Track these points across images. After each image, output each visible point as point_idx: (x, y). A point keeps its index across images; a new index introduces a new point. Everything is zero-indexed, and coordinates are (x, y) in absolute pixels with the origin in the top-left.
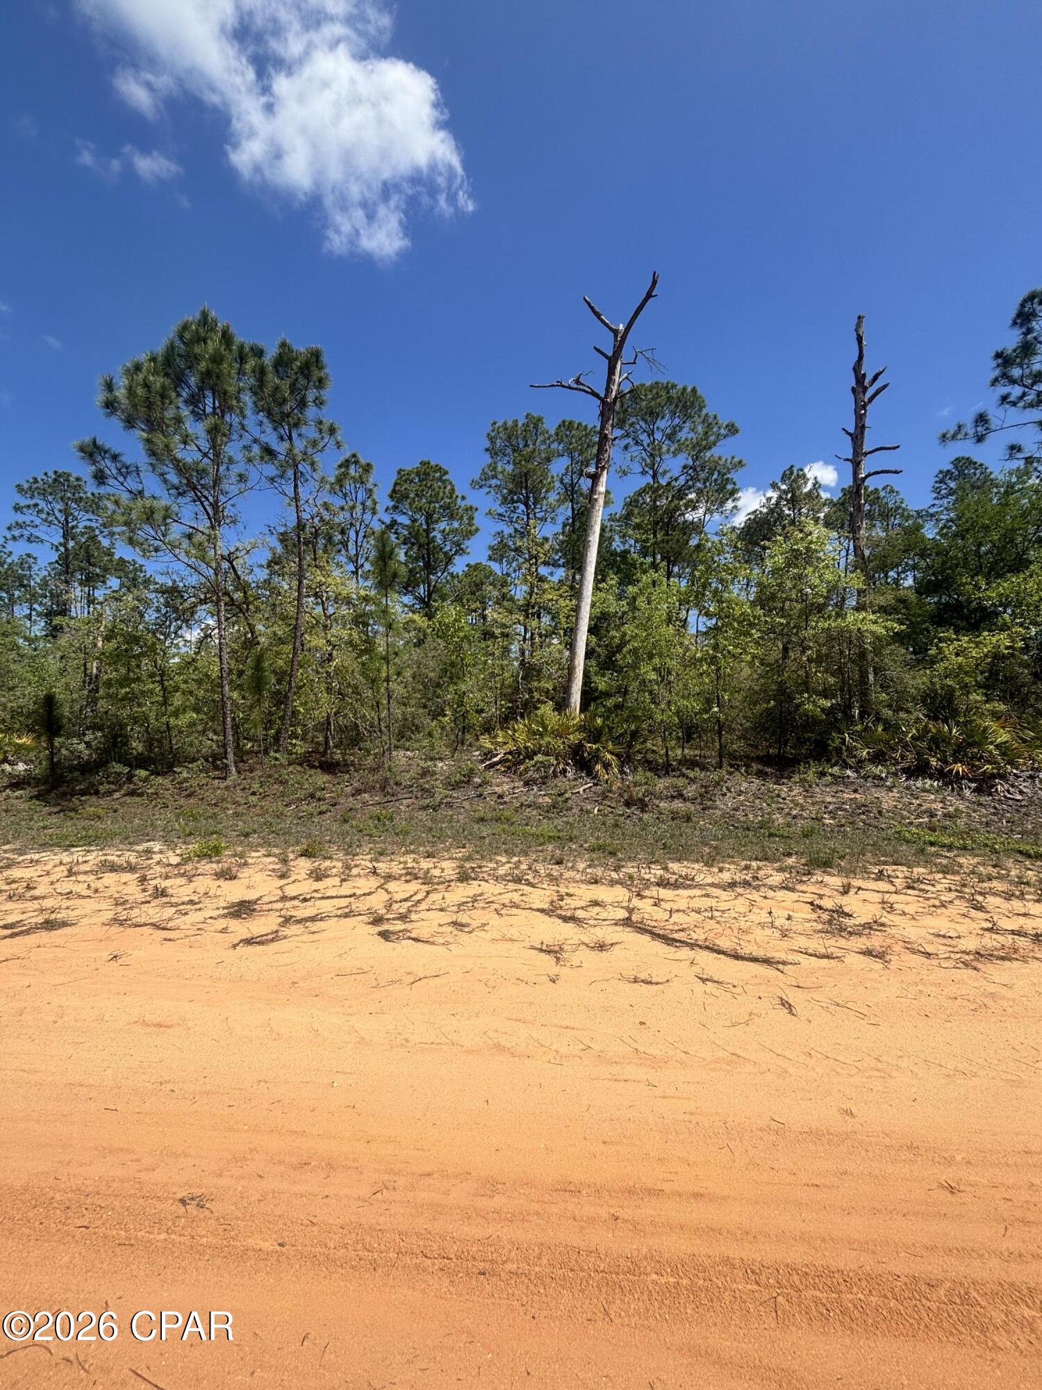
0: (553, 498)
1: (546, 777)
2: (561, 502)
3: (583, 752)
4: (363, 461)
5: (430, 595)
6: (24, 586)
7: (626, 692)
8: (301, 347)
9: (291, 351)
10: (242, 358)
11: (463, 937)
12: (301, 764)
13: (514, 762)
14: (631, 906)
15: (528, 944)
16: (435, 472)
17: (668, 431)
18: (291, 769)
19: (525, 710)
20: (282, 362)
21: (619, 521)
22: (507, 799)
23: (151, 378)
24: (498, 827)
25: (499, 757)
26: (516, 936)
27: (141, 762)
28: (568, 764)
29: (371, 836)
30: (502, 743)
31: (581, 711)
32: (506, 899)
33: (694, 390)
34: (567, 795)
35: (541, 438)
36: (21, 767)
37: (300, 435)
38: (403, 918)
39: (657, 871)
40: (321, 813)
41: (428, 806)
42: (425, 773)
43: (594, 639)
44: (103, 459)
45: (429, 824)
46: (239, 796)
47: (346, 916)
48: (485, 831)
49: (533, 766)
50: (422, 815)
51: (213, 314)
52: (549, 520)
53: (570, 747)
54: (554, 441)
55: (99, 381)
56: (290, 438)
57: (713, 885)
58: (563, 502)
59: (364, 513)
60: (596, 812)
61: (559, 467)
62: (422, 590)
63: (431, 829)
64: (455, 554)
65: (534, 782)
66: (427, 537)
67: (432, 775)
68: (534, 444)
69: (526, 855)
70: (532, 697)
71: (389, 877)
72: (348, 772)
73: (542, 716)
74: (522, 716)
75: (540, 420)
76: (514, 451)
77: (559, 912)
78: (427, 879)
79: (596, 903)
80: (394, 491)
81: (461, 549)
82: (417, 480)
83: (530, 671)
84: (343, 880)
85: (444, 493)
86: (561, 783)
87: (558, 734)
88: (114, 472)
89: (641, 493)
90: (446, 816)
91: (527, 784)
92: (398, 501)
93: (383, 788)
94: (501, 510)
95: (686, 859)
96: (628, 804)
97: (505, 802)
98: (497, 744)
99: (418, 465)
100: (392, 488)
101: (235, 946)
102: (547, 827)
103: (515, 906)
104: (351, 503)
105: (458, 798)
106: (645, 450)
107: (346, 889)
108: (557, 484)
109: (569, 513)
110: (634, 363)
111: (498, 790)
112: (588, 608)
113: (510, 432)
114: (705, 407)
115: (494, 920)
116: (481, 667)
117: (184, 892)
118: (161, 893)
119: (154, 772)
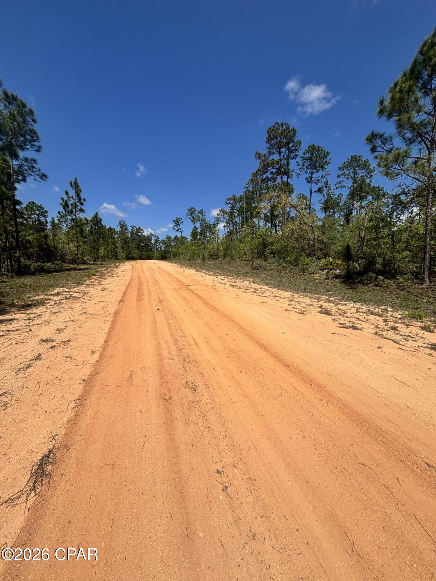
6: (338, 206)
23: (403, 85)
27: (380, 273)
36: (338, 271)
44: (376, 139)
46: (430, 293)
55: (378, 102)
88: (380, 144)
117: (406, 331)
118: (395, 329)
119: (386, 278)
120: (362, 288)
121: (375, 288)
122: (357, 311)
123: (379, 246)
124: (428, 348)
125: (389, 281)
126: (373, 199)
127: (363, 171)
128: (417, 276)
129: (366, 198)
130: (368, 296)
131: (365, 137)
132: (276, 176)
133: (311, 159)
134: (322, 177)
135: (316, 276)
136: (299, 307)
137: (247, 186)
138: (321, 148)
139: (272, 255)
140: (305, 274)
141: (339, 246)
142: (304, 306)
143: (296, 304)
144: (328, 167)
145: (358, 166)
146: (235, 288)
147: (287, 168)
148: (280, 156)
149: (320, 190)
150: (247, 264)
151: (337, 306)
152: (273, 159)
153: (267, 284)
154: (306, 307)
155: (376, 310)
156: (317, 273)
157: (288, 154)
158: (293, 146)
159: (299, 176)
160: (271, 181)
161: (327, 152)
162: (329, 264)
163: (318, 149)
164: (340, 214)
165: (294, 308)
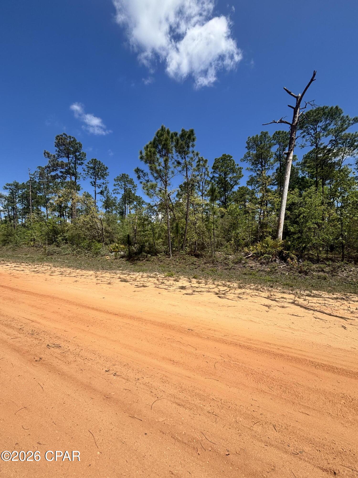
0: (272, 160)
1: (268, 262)
2: (275, 161)
3: (283, 254)
4: (204, 159)
5: (225, 200)
6: (115, 205)
7: (302, 232)
8: (187, 130)
9: (185, 132)
10: (172, 138)
11: (241, 300)
12: (189, 255)
13: (257, 256)
14: (295, 300)
15: (260, 303)
16: (228, 157)
17: (324, 127)
18: (186, 256)
19: (261, 239)
20: (182, 136)
21: (301, 165)
22: (254, 268)
23: (151, 149)
24: (251, 276)
25: (251, 255)
26: (256, 301)
27: (148, 252)
28: (277, 258)
29: (211, 275)
30: (252, 250)
31: (283, 239)
32: (253, 294)
33: (337, 107)
34: (276, 268)
35: (267, 140)
36: (122, 253)
37: (188, 157)
38: (224, 294)
39: (307, 292)
40: (196, 268)
41: (227, 269)
42: (226, 259)
43: (289, 212)
44: (140, 172)
45: (228, 273)
46: (174, 263)
47: (208, 292)
48: (246, 277)
49: (263, 258)
50: (226, 271)
51: (164, 126)
52: (271, 168)
53: (277, 252)
54: (272, 140)
55: (139, 152)
56: (185, 158)
57: (328, 298)
58: (277, 161)
59: (205, 176)
60: (287, 274)
61: (274, 149)
62: (223, 199)
63: (229, 275)
64: (235, 185)
65: (264, 263)
66: (225, 180)
67: (228, 259)
68: (264, 142)
69: (260, 284)
70: (263, 234)
71: (218, 285)
72: (202, 257)
73: (267, 241)
74: (259, 241)
75: (267, 133)
76: (257, 146)
77: (270, 298)
78: (229, 287)
79: (283, 298)
80: (214, 166)
81: (237, 183)
82: (221, 161)
83: (263, 225)
84: (206, 285)
85: (231, 164)
86: (274, 264)
87: (273, 247)
88: (142, 175)
89: (310, 153)
90: (233, 272)
91: (261, 264)
92: (215, 170)
93: (213, 263)
94: (252, 167)
95: (320, 290)
96: (300, 272)
97: (253, 269)
98: (250, 250)
99: (222, 156)
100: (213, 165)
101: (184, 294)
102: (268, 277)
103: (256, 295)
104: (201, 173)
105: (237, 267)
106: (312, 136)
107: (207, 286)
108: (274, 156)
109: (279, 165)
110: (305, 108)
111: (251, 265)
112: (286, 202)
113: (255, 140)
114: (342, 113)
115: (250, 298)
116: (244, 224)
117: (168, 283)
118: (163, 283)
119: (152, 255)
120: (139, 263)
121: (147, 262)
122: (142, 277)
123: (145, 236)
124: (179, 289)
125: (154, 257)
126: (137, 203)
127: (131, 185)
128: (167, 253)
129: (133, 203)
130: (144, 268)
131: (134, 169)
132: (66, 175)
133: (94, 168)
134: (103, 184)
135: (108, 258)
136: (105, 280)
137: (33, 177)
138: (101, 163)
139: (65, 241)
140: (98, 256)
141: (120, 235)
142: (108, 279)
143: (101, 278)
144: (107, 178)
145: (127, 181)
146: (38, 273)
147: (74, 171)
148: (69, 160)
149: (102, 193)
150: (38, 250)
151: (130, 276)
152: (62, 162)
153: (69, 267)
154: (110, 279)
155: (152, 275)
156: (107, 255)
157: (76, 161)
158: (79, 155)
159: (85, 179)
160: (61, 179)
161: (106, 167)
162: (116, 248)
163: (99, 163)
164: (117, 212)
165: (101, 281)
